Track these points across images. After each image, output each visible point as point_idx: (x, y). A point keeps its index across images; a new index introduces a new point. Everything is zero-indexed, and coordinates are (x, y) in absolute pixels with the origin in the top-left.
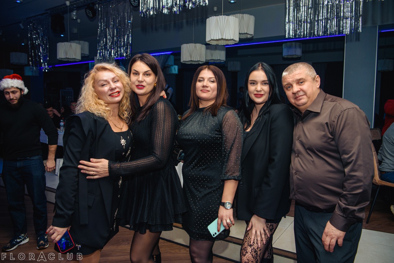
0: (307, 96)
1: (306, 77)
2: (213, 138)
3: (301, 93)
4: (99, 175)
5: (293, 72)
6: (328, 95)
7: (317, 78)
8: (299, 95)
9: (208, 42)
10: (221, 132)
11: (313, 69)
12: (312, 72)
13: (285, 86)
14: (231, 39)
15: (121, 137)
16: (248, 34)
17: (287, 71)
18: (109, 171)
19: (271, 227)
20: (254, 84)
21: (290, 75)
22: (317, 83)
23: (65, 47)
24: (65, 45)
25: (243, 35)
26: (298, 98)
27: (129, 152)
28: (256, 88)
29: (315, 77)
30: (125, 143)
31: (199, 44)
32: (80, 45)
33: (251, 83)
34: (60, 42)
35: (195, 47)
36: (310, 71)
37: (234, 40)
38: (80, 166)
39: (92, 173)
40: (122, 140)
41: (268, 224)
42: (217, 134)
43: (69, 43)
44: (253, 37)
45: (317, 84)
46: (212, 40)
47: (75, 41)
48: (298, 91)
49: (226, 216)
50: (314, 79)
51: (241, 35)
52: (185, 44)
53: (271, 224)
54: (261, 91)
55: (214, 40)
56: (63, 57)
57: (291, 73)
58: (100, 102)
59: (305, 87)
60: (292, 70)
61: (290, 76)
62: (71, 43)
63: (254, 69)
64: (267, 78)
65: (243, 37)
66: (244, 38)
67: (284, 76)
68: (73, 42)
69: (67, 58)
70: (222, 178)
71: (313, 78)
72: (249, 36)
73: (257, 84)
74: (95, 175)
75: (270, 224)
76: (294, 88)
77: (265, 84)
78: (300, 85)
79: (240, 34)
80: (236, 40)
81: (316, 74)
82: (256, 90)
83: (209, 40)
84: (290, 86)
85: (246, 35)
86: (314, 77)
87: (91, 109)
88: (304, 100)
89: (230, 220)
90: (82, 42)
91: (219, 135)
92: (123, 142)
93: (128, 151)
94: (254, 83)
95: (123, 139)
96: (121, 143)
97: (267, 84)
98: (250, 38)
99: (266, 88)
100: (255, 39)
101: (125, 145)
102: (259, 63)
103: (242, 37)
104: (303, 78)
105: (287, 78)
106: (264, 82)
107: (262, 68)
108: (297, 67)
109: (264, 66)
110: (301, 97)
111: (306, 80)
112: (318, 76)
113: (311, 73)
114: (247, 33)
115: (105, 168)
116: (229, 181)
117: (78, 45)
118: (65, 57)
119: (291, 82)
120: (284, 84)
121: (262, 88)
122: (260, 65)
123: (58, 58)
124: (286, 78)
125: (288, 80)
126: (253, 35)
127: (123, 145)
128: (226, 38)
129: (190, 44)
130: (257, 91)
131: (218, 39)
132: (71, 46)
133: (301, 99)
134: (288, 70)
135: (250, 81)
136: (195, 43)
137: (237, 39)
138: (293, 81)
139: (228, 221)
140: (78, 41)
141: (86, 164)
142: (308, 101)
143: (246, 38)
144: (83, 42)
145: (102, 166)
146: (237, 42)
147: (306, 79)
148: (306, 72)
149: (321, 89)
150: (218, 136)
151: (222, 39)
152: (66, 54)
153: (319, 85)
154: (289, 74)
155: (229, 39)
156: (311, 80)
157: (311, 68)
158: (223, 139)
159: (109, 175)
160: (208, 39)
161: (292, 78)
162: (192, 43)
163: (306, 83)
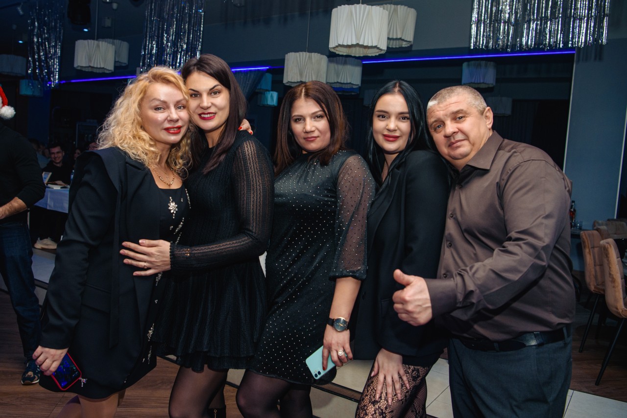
0: (470, 142)
1: (468, 108)
2: (319, 201)
3: (460, 136)
4: (155, 269)
5: (445, 101)
6: (506, 141)
7: (487, 112)
8: (456, 139)
9: (332, 50)
10: (335, 192)
11: (481, 96)
12: (479, 101)
13: (432, 125)
14: (374, 45)
15: (171, 198)
16: (403, 40)
17: (435, 99)
18: (171, 261)
19: (414, 373)
20: (383, 117)
21: (441, 105)
22: (488, 120)
23: (89, 47)
24: (88, 44)
25: (395, 42)
26: (455, 145)
27: (180, 226)
28: (387, 125)
29: (485, 109)
30: (177, 210)
31: (316, 54)
32: (114, 46)
33: (379, 116)
34: (81, 39)
35: (310, 58)
36: (475, 98)
37: (378, 48)
38: (123, 251)
39: (142, 264)
40: (172, 204)
41: (409, 368)
42: (327, 196)
43: (96, 42)
44: (411, 46)
45: (488, 123)
46: (340, 45)
47: (106, 40)
48: (454, 133)
49: (338, 343)
50: (482, 113)
51: (392, 41)
52: (292, 52)
53: (414, 368)
54: (395, 130)
55: (343, 46)
56: (84, 65)
57: (442, 102)
58: (142, 135)
59: (466, 125)
60: (444, 97)
61: (440, 107)
62: (99, 41)
63: (386, 92)
64: (408, 108)
65: (395, 45)
66: (396, 48)
67: (431, 107)
68: (102, 41)
69: (90, 66)
70: (332, 274)
71: (481, 111)
72: (404, 45)
73: (389, 117)
74: (149, 269)
75: (412, 367)
76: (446, 127)
77: (404, 118)
78: (457, 122)
79: (389, 39)
80: (381, 48)
81: (485, 104)
82: (387, 128)
83: (334, 46)
84: (441, 123)
85: (400, 41)
86: (481, 109)
87: (123, 144)
88: (465, 148)
89: (344, 350)
90: (117, 42)
91: (331, 197)
92: (173, 206)
93: (180, 224)
94: (385, 115)
95: (172, 202)
96: (170, 208)
97: (408, 119)
98: (406, 47)
99: (405, 126)
100: (414, 50)
101: (175, 212)
102: (394, 82)
103: (392, 45)
104: (462, 110)
105: (435, 111)
106: (402, 115)
107: (399, 91)
108: (453, 91)
109: (403, 87)
110: (459, 144)
111: (468, 114)
112: (489, 108)
113: (477, 103)
114: (402, 38)
115: (163, 257)
116: (344, 279)
117: (111, 45)
118: (87, 65)
119: (442, 117)
120: (431, 120)
121: (397, 126)
122: (397, 85)
123: (75, 66)
124: (433, 110)
125: (438, 113)
126: (412, 43)
127: (172, 211)
128: (365, 44)
129: (301, 53)
130: (389, 130)
131: (350, 44)
132: (98, 46)
133: (459, 147)
134: (437, 96)
135: (377, 113)
136: (310, 51)
137: (384, 47)
138: (446, 115)
139: (341, 353)
140: (111, 40)
141: (133, 249)
142: (472, 150)
143: (400, 47)
144: (120, 41)
145: (159, 254)
146: (383, 52)
147: (469, 111)
148: (469, 100)
149: (495, 131)
150: (329, 199)
151: (358, 45)
152: (90, 60)
153: (490, 124)
154: (439, 103)
155: (369, 45)
156: (477, 113)
157: (478, 95)
158: (338, 205)
159: (170, 269)
160: (332, 44)
161: (443, 111)
162: (305, 51)
163: (467, 118)
